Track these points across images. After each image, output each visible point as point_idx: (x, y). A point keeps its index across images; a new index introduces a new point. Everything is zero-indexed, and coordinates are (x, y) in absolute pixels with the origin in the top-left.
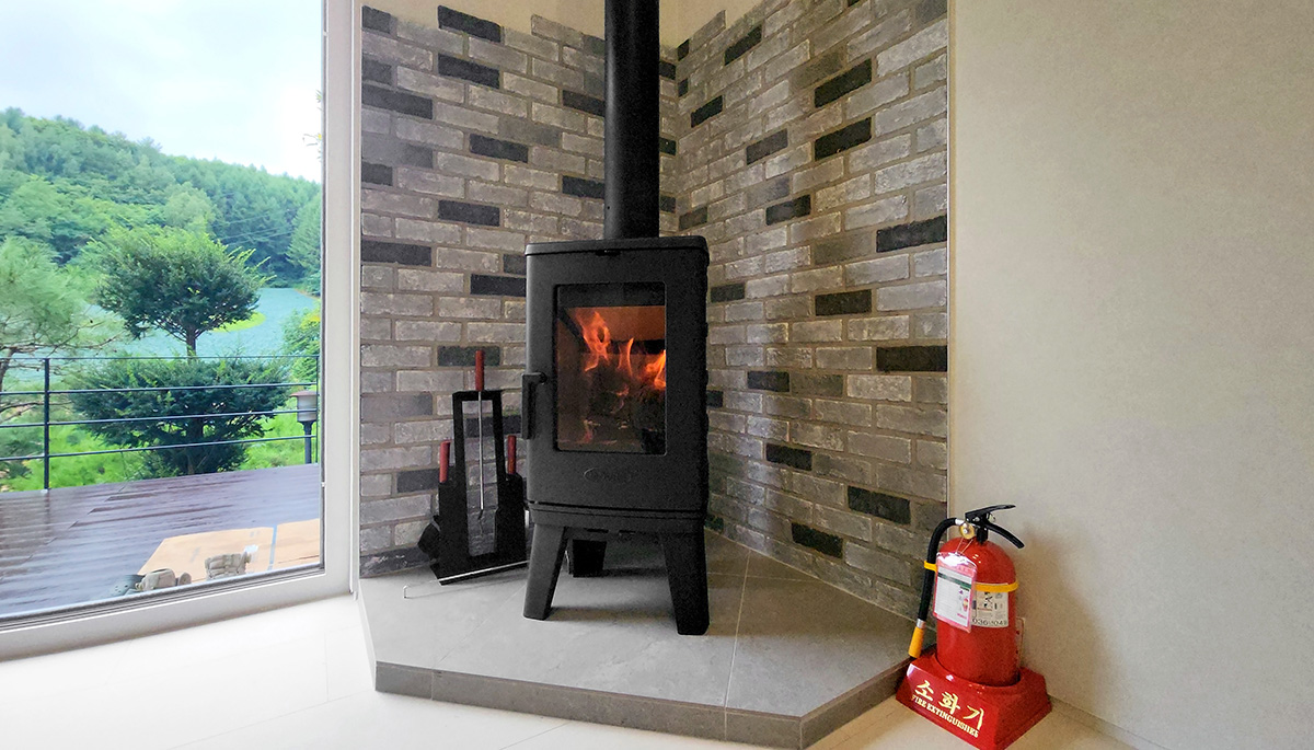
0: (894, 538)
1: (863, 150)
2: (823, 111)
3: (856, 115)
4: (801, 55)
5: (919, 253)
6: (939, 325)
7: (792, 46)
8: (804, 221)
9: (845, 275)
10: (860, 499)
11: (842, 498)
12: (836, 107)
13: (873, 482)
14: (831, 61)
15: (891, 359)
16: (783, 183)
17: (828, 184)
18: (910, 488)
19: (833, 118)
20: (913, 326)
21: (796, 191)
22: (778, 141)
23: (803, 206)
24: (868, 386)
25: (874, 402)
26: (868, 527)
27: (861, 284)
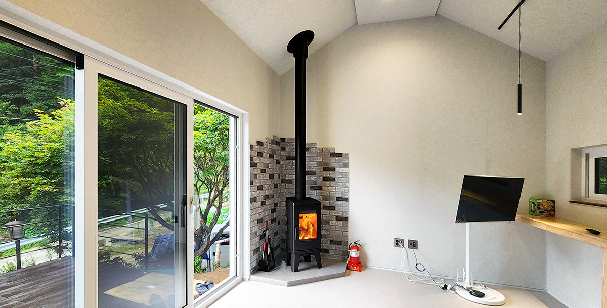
0: (339, 248)
1: (334, 182)
2: (325, 172)
3: (332, 176)
4: (320, 160)
5: (344, 203)
6: (347, 214)
7: (317, 157)
8: (320, 191)
9: (330, 203)
10: (332, 242)
11: (329, 243)
12: (328, 173)
13: (335, 239)
14: (327, 164)
15: (338, 219)
16: (315, 182)
17: (326, 186)
18: (342, 239)
19: (327, 174)
20: (343, 214)
21: (318, 185)
22: (314, 174)
23: (320, 188)
24: (334, 222)
25: (335, 226)
26: (333, 247)
27: (333, 205)
